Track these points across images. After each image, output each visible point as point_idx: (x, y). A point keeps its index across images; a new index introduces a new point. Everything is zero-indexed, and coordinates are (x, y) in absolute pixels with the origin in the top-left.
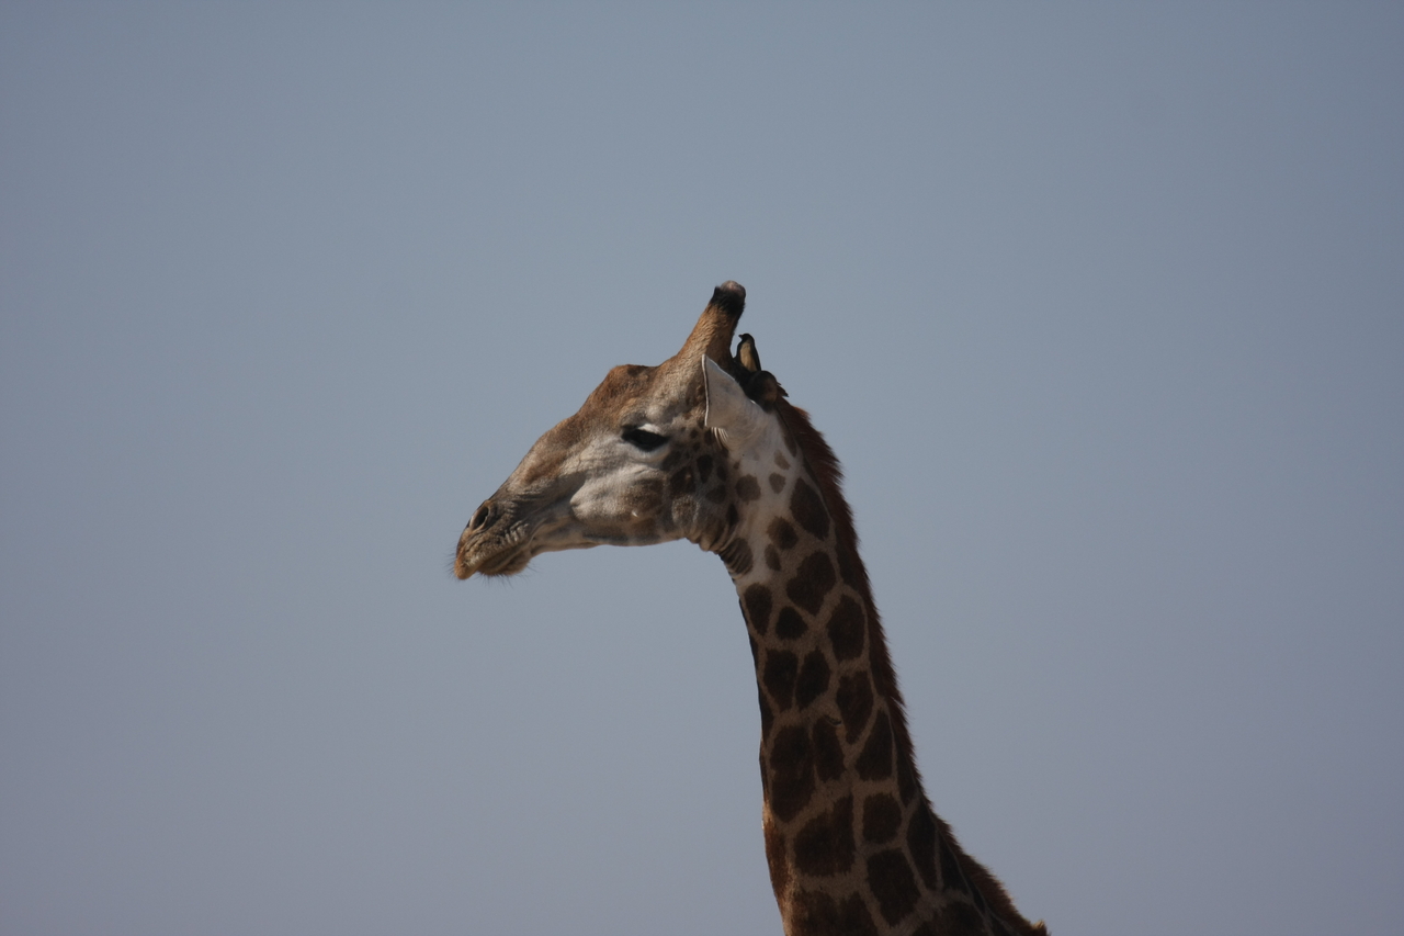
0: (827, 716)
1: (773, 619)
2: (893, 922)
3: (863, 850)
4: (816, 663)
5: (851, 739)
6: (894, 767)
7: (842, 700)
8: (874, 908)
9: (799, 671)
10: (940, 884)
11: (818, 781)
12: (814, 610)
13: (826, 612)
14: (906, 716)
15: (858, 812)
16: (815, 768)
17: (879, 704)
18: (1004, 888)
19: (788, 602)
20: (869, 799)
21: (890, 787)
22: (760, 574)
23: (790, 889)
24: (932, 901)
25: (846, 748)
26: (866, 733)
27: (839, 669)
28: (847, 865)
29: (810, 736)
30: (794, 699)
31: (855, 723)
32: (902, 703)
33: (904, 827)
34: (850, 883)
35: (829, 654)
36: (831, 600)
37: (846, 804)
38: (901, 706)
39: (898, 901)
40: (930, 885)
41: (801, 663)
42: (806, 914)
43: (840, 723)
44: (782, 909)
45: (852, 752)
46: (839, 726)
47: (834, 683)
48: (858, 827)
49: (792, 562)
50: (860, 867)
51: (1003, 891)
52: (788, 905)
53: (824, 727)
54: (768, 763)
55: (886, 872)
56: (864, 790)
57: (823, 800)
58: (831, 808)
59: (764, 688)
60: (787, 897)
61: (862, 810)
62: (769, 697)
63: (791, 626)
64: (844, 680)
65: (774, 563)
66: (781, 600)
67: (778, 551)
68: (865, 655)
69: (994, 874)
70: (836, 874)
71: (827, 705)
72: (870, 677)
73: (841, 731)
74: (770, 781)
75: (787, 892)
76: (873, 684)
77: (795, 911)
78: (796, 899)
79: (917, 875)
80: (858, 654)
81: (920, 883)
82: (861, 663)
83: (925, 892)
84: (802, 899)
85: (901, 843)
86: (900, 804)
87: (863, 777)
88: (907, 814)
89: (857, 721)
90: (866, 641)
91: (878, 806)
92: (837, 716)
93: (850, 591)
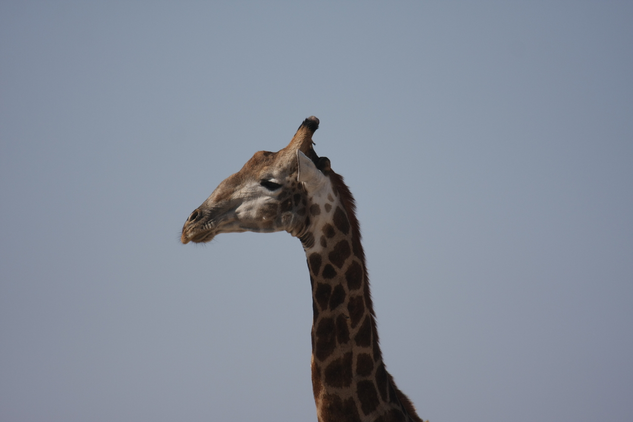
0: (343, 314)
1: (322, 269)
2: (366, 413)
3: (355, 379)
4: (339, 289)
5: (353, 326)
6: (372, 343)
7: (350, 307)
8: (359, 405)
9: (332, 293)
10: (388, 400)
11: (337, 343)
12: (340, 266)
13: (345, 267)
14: (376, 323)
15: (355, 361)
16: (336, 337)
17: (366, 312)
18: (413, 405)
19: (329, 262)
20: (360, 355)
21: (369, 351)
22: (317, 248)
23: (322, 393)
24: (384, 407)
25: (350, 330)
26: (360, 324)
27: (350, 294)
28: (348, 384)
29: (335, 323)
30: (328, 306)
32: (375, 316)
33: (374, 371)
34: (349, 392)
35: (345, 286)
36: (348, 262)
37: (349, 355)
38: (374, 318)
39: (370, 405)
40: (384, 399)
41: (333, 290)
42: (329, 405)
43: (348, 318)
44: (317, 403)
45: (353, 332)
46: (348, 319)
47: (347, 299)
48: (354, 367)
49: (332, 244)
50: (354, 386)
51: (412, 406)
52: (320, 401)
53: (341, 319)
54: (315, 334)
55: (364, 388)
56: (358, 350)
57: (339, 352)
58: (342, 356)
59: (316, 300)
60: (320, 397)
61: (356, 359)
62: (317, 304)
63: (329, 273)
64: (352, 299)
65: (324, 244)
66: (326, 261)
67: (326, 238)
68: (362, 289)
69: (410, 399)
70: (343, 387)
71: (343, 309)
72: (364, 299)
73: (349, 322)
74: (315, 342)
75: (320, 395)
76: (364, 302)
77: (324, 403)
78: (324, 398)
79: (379, 394)
80: (359, 288)
81: (380, 398)
82: (359, 292)
83: (382, 402)
84: (327, 397)
85: (372, 378)
86: (373, 360)
87: (358, 345)
88: (376, 365)
89: (356, 317)
90: (363, 282)
91: (363, 359)
92: (348, 315)
93: (356, 259)
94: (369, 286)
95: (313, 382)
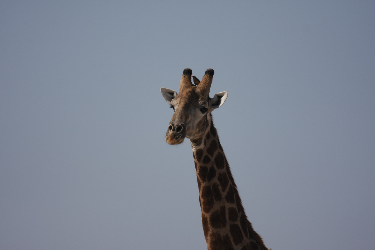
0: (216, 183)
1: (203, 158)
2: (236, 244)
3: (228, 223)
4: (212, 169)
5: (224, 191)
6: (235, 201)
7: (220, 179)
8: (232, 239)
9: (208, 172)
10: (249, 236)
11: (215, 201)
12: (212, 156)
13: (214, 156)
15: (227, 212)
16: (214, 197)
17: (230, 183)
19: (207, 154)
20: (229, 208)
21: (234, 206)
23: (210, 233)
24: (246, 240)
25: (222, 193)
26: (227, 190)
27: (218, 171)
28: (224, 226)
29: (212, 189)
30: (206, 179)
32: (237, 187)
33: (239, 218)
34: (225, 231)
35: (215, 167)
36: (216, 153)
37: (223, 208)
38: (236, 188)
39: (238, 240)
40: (246, 236)
41: (209, 170)
42: (214, 240)
43: (219, 185)
44: (207, 240)
45: (224, 194)
46: (219, 186)
47: (217, 175)
48: (227, 216)
49: (208, 144)
50: (228, 227)
51: (262, 240)
52: (209, 238)
53: (215, 186)
54: (201, 197)
55: (234, 228)
56: (228, 206)
57: (217, 207)
58: (219, 209)
59: (198, 176)
60: (209, 236)
61: (228, 211)
62: (200, 179)
63: (207, 160)
64: (220, 174)
65: (205, 144)
66: (205, 153)
67: (206, 140)
68: (225, 168)
70: (222, 228)
71: (215, 180)
72: (227, 174)
73: (220, 188)
74: (202, 203)
75: (209, 234)
76: (228, 176)
77: (211, 239)
78: (211, 236)
79: (243, 233)
80: (223, 168)
81: (244, 235)
82: (224, 170)
83: (245, 237)
84: (213, 235)
85: (238, 223)
86: (238, 212)
87: (228, 202)
88: (240, 215)
89: (224, 186)
90: (225, 165)
91: (232, 211)
92: (219, 183)
93: (220, 151)
94: (230, 169)
95: (203, 228)
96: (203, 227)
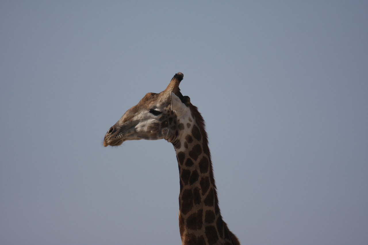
0: (197, 187)
1: (185, 161)
3: (204, 225)
4: (195, 174)
5: (203, 194)
6: (214, 204)
7: (201, 183)
8: (206, 240)
9: (191, 175)
10: (224, 237)
11: (194, 204)
12: (196, 159)
13: (199, 160)
14: (217, 193)
15: (204, 214)
16: (193, 201)
17: (211, 186)
18: (239, 240)
19: (189, 157)
20: (207, 211)
21: (212, 209)
22: (182, 149)
23: (185, 233)
25: (202, 196)
26: (207, 193)
27: (202, 175)
28: (200, 228)
29: (193, 192)
30: (189, 182)
31: (205, 190)
33: (216, 220)
34: (201, 233)
35: (199, 171)
36: (200, 157)
37: (201, 211)
39: (213, 240)
40: (221, 237)
41: (191, 173)
42: (189, 240)
43: (200, 189)
44: (182, 238)
45: (203, 198)
46: (200, 190)
47: (200, 179)
48: (204, 218)
49: (191, 146)
50: (203, 229)
52: (184, 237)
53: (196, 190)
54: (181, 199)
55: (210, 230)
56: (206, 208)
57: (195, 210)
58: (197, 212)
59: (181, 178)
60: (184, 235)
61: (205, 213)
62: (182, 181)
63: (189, 163)
64: (202, 178)
65: (186, 146)
66: (187, 156)
67: (188, 143)
68: (208, 172)
69: (237, 236)
70: (197, 230)
71: (197, 184)
72: (209, 178)
73: (201, 192)
74: (181, 204)
75: (184, 234)
76: (210, 180)
77: (186, 239)
78: (186, 236)
79: (218, 234)
80: (207, 172)
81: (219, 236)
82: (207, 174)
83: (220, 238)
84: (188, 235)
85: (214, 224)
86: (215, 214)
87: (206, 205)
88: (217, 217)
90: (209, 169)
91: (209, 213)
92: (200, 187)
93: (205, 155)
94: (213, 171)
96: (179, 225)
